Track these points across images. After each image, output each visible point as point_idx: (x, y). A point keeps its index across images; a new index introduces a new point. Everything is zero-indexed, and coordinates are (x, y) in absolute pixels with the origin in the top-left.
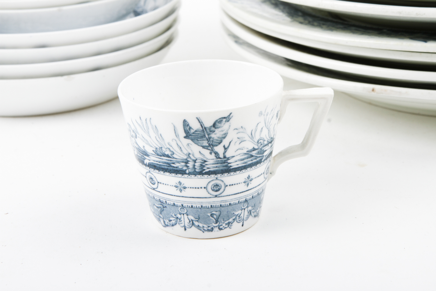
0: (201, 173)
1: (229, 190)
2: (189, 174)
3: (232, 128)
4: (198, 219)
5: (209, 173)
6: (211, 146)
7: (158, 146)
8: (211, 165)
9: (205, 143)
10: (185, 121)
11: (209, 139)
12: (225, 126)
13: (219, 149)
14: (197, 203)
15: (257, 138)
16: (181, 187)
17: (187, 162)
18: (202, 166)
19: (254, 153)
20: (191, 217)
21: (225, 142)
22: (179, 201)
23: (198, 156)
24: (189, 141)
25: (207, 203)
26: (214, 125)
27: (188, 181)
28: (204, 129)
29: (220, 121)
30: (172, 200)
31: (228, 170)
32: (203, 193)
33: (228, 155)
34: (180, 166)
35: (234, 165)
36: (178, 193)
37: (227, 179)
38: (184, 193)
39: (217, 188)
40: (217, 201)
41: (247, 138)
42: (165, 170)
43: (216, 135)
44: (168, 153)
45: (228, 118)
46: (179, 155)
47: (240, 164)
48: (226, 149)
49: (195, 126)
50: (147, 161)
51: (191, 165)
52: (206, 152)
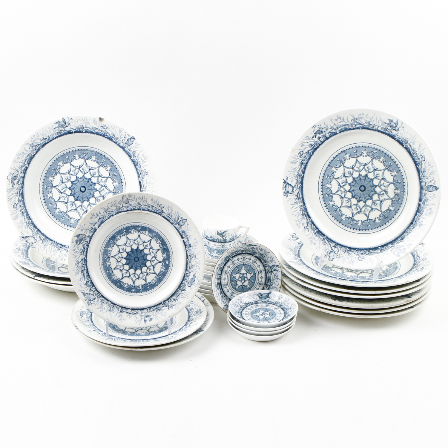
0: (220, 242)
1: (225, 247)
2: (217, 242)
3: (228, 233)
4: (218, 252)
5: (222, 242)
6: (223, 237)
7: (211, 236)
8: (222, 241)
9: (221, 236)
10: (217, 231)
11: (222, 235)
12: (226, 233)
13: (224, 237)
14: (218, 249)
15: (233, 235)
16: (215, 245)
17: (217, 240)
18: (220, 241)
19: (232, 239)
20: (217, 252)
21: (226, 236)
22: (214, 248)
23: (219, 238)
24: (218, 235)
25: (220, 249)
26: (224, 232)
27: (216, 244)
28: (221, 233)
29: (225, 232)
30: (213, 248)
31: (226, 242)
32: (220, 247)
33: (226, 239)
34: (215, 240)
35: (227, 241)
36: (214, 246)
37: (225, 244)
38: (216, 246)
39: (223, 246)
40: (223, 249)
41: (230, 235)
42: (212, 241)
43: (224, 235)
44: (213, 237)
45: (227, 231)
46: (215, 238)
47: (228, 241)
48: (226, 237)
49: (220, 232)
50: (208, 239)
51: (218, 240)
52: (221, 238)
